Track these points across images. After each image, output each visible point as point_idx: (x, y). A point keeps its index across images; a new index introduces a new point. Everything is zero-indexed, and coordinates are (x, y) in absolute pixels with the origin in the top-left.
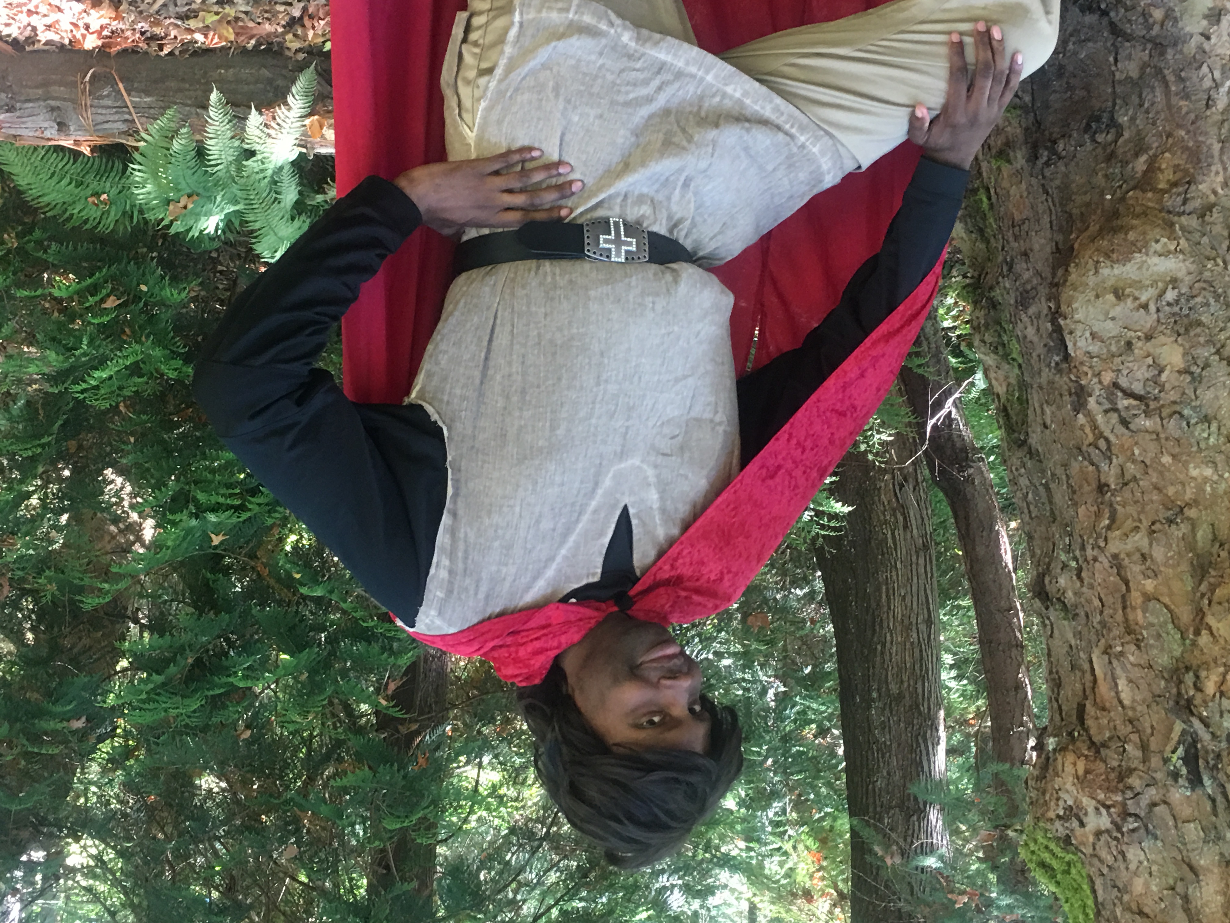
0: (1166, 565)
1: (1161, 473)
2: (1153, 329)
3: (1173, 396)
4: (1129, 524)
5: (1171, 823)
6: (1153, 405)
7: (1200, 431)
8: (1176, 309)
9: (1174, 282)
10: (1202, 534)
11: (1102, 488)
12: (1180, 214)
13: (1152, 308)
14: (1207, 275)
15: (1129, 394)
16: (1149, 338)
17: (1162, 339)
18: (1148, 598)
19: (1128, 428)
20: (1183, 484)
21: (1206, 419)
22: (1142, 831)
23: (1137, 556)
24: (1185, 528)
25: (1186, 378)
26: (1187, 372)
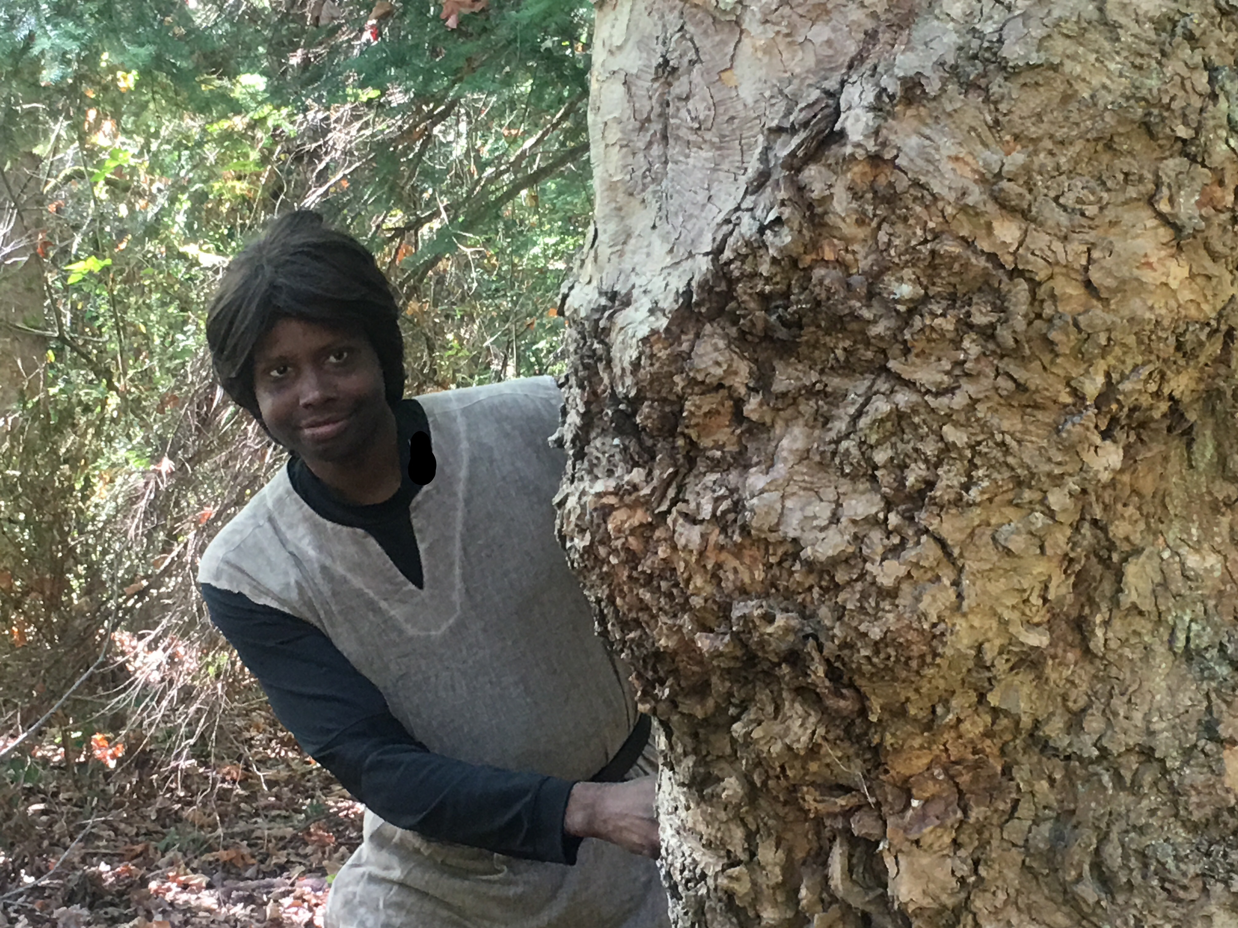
7: (1203, 636)
10: (1205, 448)
20: (1232, 541)
21: (1190, 655)
25: (1224, 731)
26: (1221, 742)
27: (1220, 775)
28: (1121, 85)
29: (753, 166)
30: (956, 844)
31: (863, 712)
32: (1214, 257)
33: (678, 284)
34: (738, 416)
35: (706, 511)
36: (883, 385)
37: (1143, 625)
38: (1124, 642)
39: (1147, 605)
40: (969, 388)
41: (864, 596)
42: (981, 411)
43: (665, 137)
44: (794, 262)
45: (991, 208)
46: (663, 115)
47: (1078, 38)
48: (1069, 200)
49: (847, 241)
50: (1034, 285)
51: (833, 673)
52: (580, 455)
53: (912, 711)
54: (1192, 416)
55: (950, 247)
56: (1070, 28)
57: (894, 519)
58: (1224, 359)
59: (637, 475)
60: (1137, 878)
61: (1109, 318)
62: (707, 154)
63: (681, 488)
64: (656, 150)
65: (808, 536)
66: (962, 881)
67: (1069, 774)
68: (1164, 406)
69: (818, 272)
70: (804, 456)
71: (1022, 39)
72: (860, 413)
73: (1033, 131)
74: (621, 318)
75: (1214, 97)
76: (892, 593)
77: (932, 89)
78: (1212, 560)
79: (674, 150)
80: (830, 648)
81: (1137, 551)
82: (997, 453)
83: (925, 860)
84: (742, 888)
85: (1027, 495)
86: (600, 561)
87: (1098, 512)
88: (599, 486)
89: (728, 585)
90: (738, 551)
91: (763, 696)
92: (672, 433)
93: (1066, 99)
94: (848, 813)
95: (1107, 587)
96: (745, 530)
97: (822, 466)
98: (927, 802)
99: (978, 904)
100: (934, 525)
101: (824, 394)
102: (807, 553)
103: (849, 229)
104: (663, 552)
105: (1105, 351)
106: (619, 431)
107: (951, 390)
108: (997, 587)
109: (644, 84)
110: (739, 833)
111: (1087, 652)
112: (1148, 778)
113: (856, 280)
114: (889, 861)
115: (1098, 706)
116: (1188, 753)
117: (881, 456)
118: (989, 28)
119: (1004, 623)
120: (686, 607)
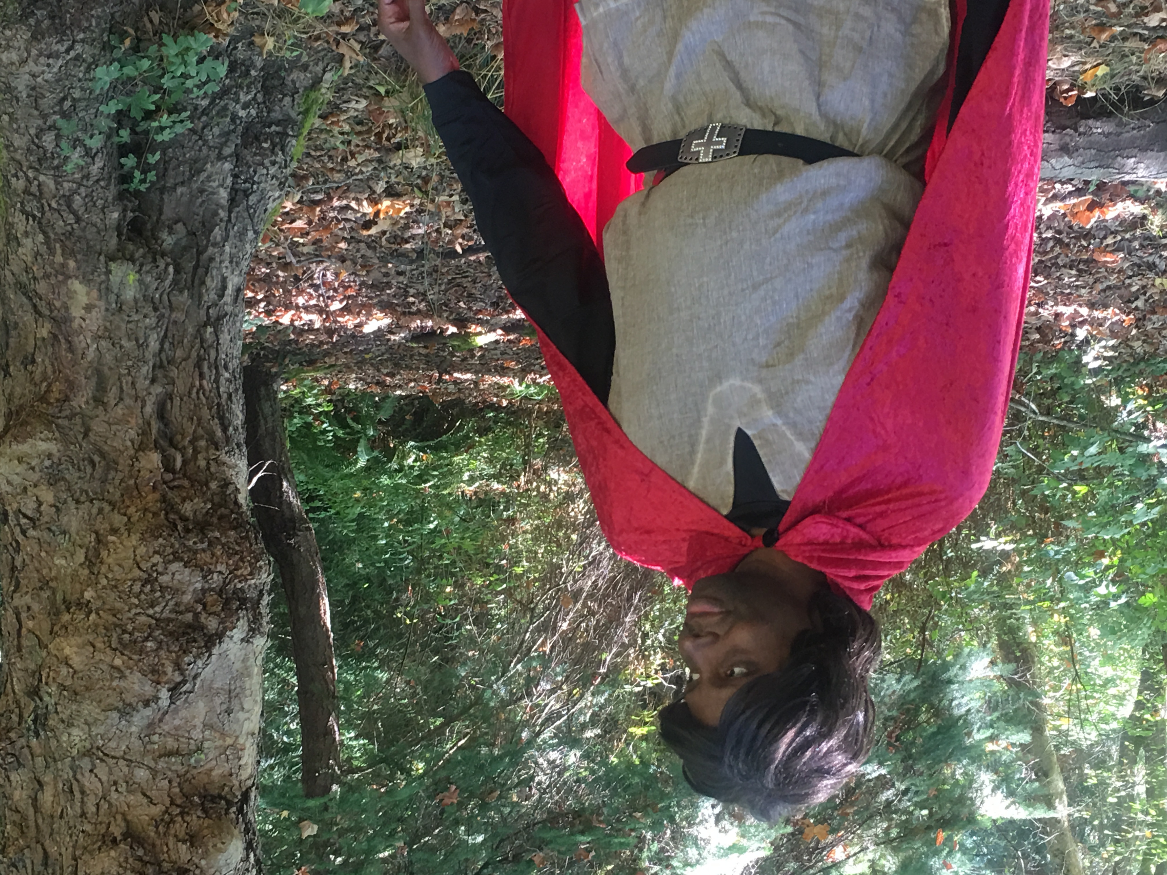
0: (39, 613)
1: (40, 562)
2: (38, 481)
3: (45, 519)
4: (25, 589)
5: (30, 757)
6: (37, 523)
7: (60, 539)
8: (50, 471)
9: (50, 456)
10: (59, 597)
11: (13, 568)
12: (58, 418)
13: (37, 469)
14: (69, 453)
15: (25, 516)
16: (35, 486)
17: (44, 487)
18: (29, 631)
19: (25, 536)
20: (50, 569)
21: (64, 533)
22: (16, 764)
23: (25, 608)
24: (48, 593)
25: (54, 509)
26: (55, 506)
27: (55, 496)
28: (84, 706)
29: (198, 682)
30: (139, 471)
31: (167, 514)
32: (56, 656)
33: (224, 646)
34: (205, 606)
35: (215, 576)
36: (157, 615)
37: (79, 542)
38: (85, 536)
39: (78, 548)
40: (130, 615)
41: (164, 551)
42: (127, 608)
43: (230, 691)
44: (184, 652)
45: (123, 669)
46: (230, 698)
47: (96, 720)
48: (99, 672)
49: (167, 659)
50: (110, 646)
51: (175, 526)
52: (261, 591)
53: (151, 515)
54: (63, 607)
55: (135, 657)
56: (99, 723)
57: (155, 575)
58: (53, 625)
59: (239, 586)
60: (81, 463)
61: (88, 637)
62: (215, 686)
63: (224, 582)
64: (233, 687)
65: (182, 568)
66: (137, 460)
67: (103, 495)
68: (72, 610)
69: (176, 649)
70: (183, 593)
71: (113, 719)
72: (165, 607)
73: (110, 692)
74: (244, 635)
75: (56, 704)
76: (156, 552)
77: (140, 704)
78: (57, 562)
79: (226, 687)
80: (176, 534)
81: (81, 565)
82: (123, 596)
83: (149, 466)
84: (212, 451)
85: (113, 583)
86: (254, 557)
87: (93, 577)
88: (253, 581)
89: (209, 552)
90: (206, 563)
91: (200, 517)
92: (227, 599)
93: (100, 701)
94: (174, 480)
95: (90, 553)
96: (202, 570)
97: (178, 590)
98: (148, 484)
99: (132, 452)
100: (141, 573)
101: (177, 612)
102: (182, 564)
103: (167, 663)
104: (231, 562)
105: (89, 626)
106: (246, 599)
107: (136, 614)
108: (123, 555)
109: (237, 708)
110: (212, 469)
111: (97, 533)
112: (78, 494)
113: (165, 647)
114: (161, 465)
115: (93, 516)
116: (65, 502)
117: (158, 594)
118: (124, 722)
119: (121, 543)
120: (223, 545)
